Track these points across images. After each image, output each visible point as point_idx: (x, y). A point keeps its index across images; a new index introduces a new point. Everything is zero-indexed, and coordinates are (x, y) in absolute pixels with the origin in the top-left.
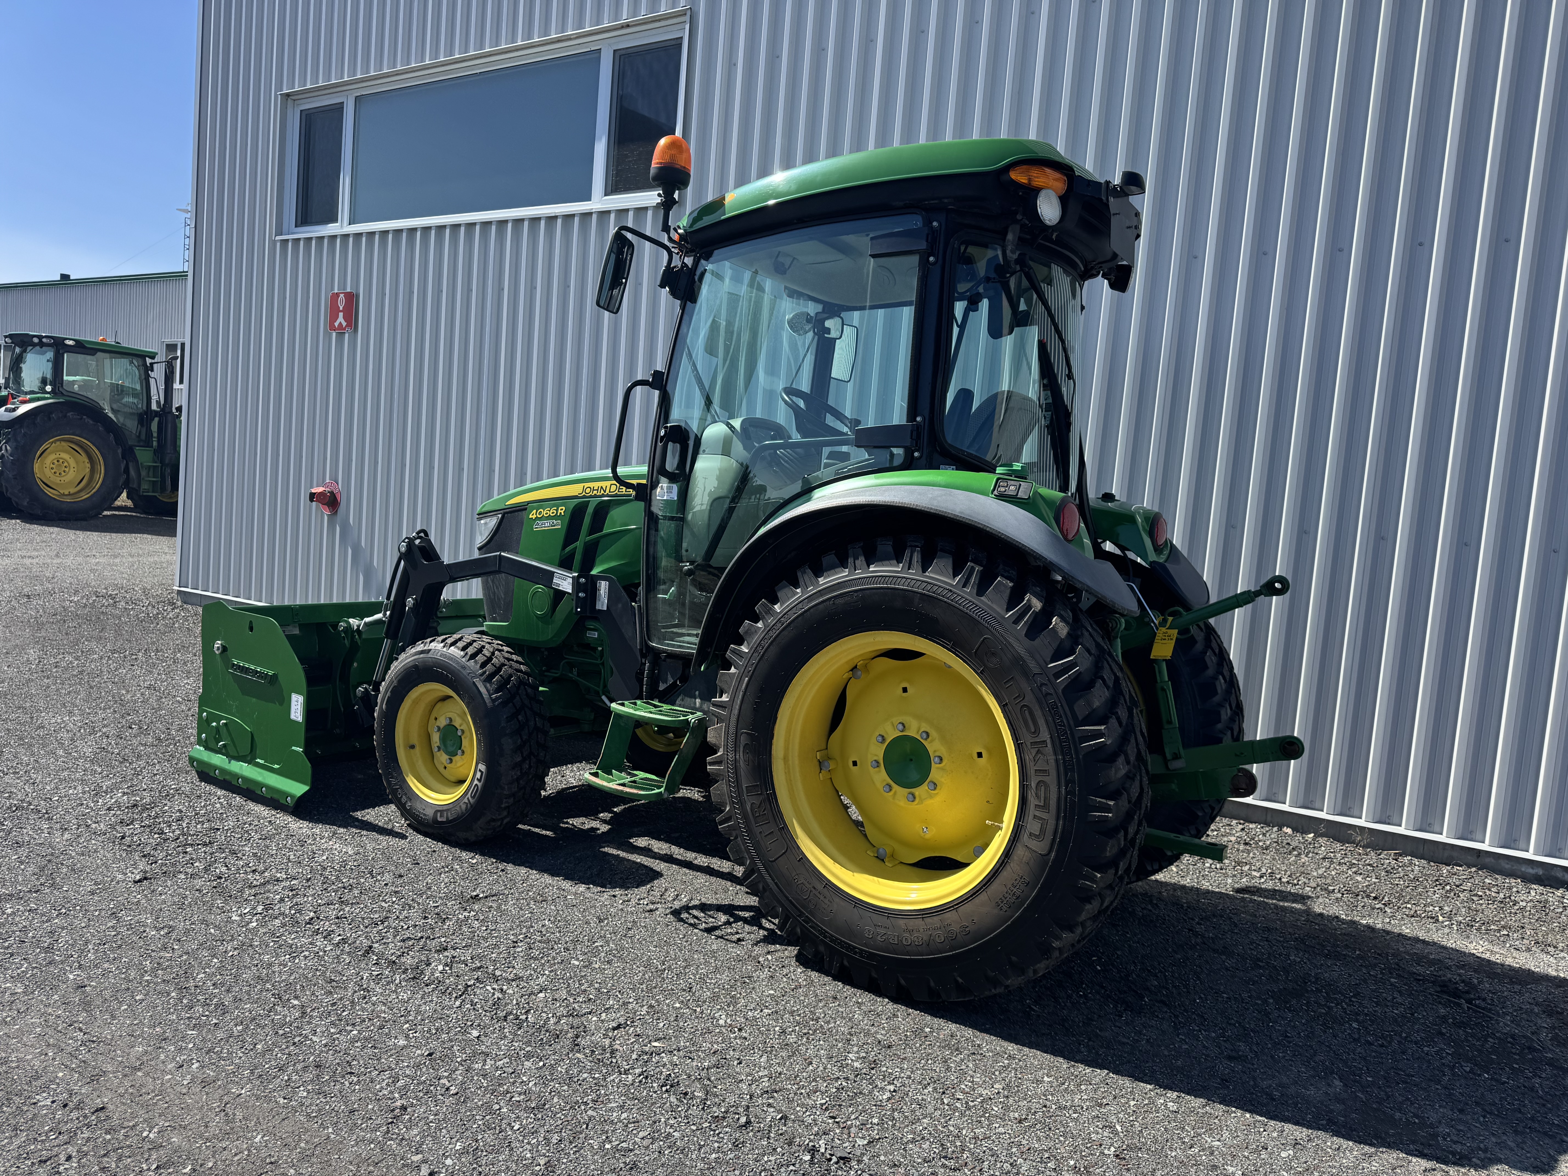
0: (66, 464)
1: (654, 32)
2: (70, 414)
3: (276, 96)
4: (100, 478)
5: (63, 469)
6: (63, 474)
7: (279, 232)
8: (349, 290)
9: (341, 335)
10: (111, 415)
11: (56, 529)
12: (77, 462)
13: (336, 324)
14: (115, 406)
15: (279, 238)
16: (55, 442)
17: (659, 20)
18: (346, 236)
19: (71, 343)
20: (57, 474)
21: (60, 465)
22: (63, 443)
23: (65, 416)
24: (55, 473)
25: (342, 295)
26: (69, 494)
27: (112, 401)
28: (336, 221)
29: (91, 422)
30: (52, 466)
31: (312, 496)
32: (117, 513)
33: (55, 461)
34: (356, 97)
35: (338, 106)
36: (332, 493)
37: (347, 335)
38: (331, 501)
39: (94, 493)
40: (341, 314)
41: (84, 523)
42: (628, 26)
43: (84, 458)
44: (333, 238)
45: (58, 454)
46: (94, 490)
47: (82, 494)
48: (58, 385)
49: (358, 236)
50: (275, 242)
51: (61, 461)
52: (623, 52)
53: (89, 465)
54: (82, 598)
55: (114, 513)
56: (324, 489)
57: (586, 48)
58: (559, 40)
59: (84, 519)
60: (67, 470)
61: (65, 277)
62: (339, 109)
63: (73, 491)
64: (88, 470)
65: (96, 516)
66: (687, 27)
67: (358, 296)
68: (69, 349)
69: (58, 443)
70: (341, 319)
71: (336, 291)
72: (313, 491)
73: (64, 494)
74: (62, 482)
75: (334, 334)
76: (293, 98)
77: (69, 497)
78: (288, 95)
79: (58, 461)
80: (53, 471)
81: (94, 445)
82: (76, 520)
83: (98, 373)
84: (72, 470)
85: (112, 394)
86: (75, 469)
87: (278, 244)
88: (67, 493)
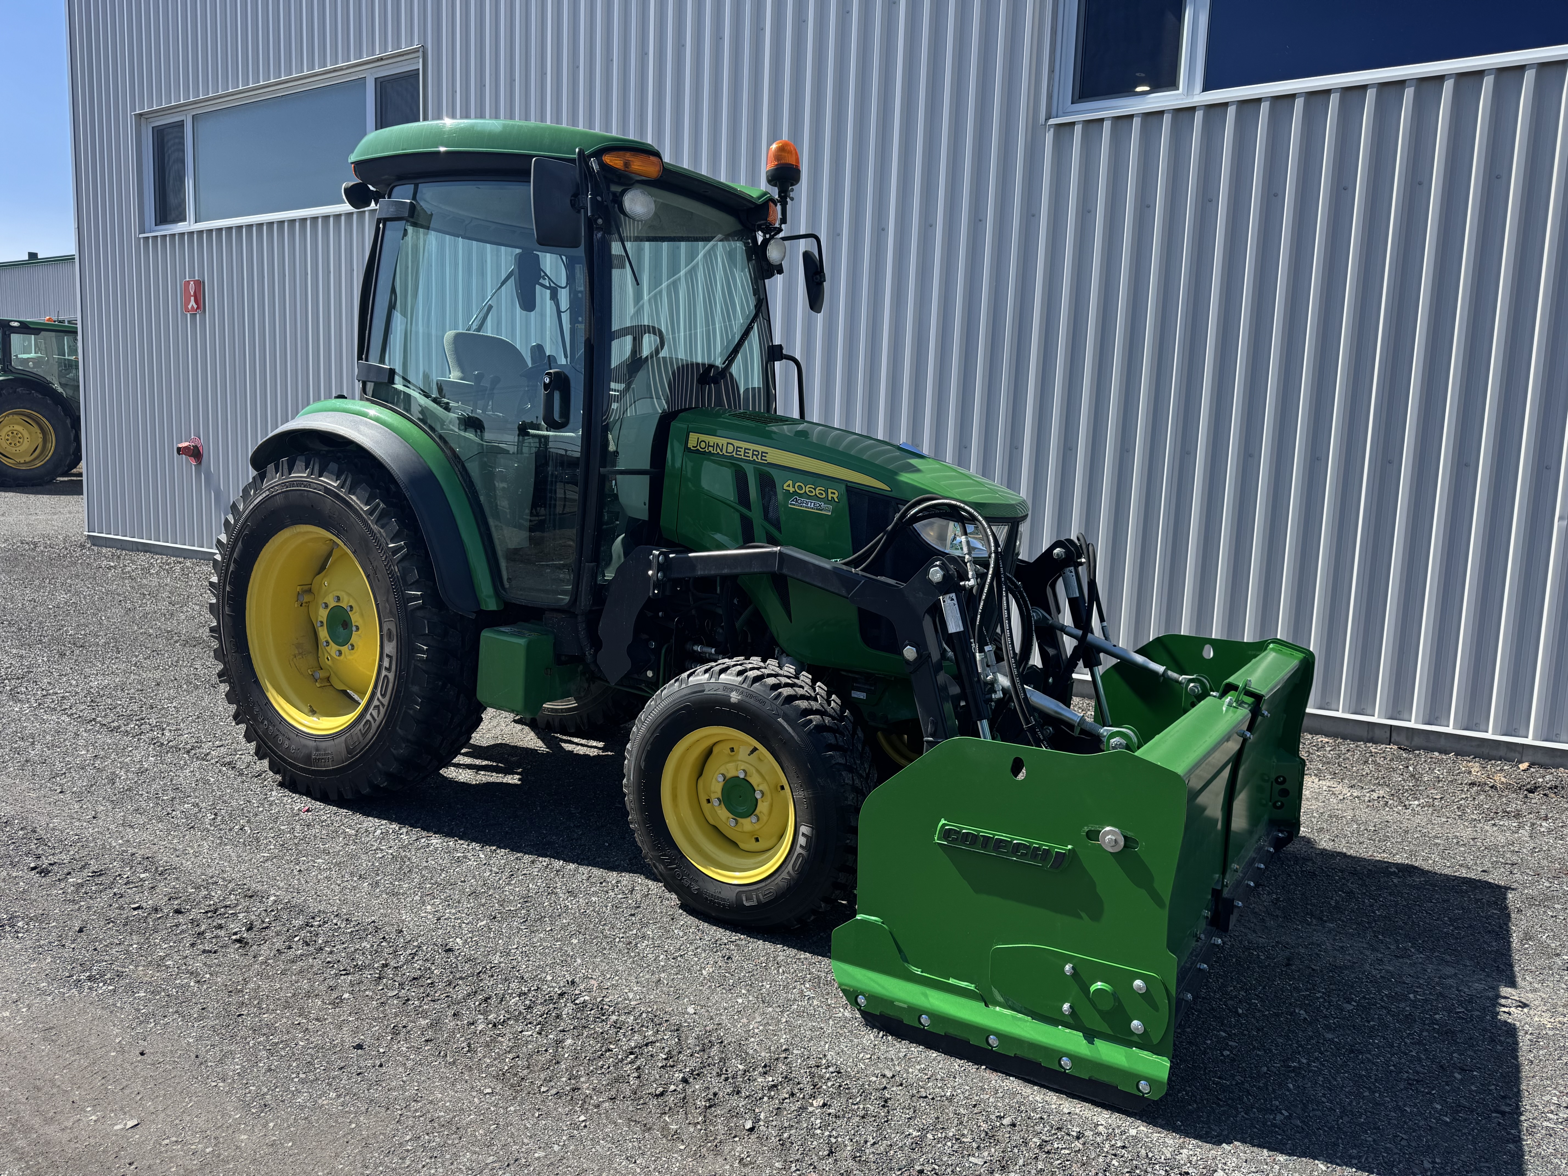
0: (20, 435)
1: (400, 64)
2: (19, 390)
3: (131, 116)
4: (52, 446)
5: (18, 439)
6: (18, 444)
7: (142, 231)
8: (197, 278)
9: (193, 316)
10: (60, 390)
11: (12, 494)
12: (30, 433)
13: (190, 307)
14: (63, 381)
15: (141, 236)
16: (8, 415)
17: (403, 55)
18: (191, 234)
19: (16, 324)
20: (13, 445)
21: (14, 437)
22: (16, 417)
23: (15, 392)
24: (10, 444)
25: (192, 283)
26: (25, 463)
27: (61, 375)
28: (185, 220)
29: (40, 396)
30: (7, 437)
31: (179, 449)
32: (75, 478)
33: (10, 433)
34: (193, 116)
35: (180, 123)
36: (196, 447)
37: (198, 316)
38: (195, 453)
39: (48, 461)
40: (192, 298)
41: (39, 488)
42: (382, 59)
43: (36, 429)
44: (182, 235)
45: (11, 426)
46: (47, 458)
47: (37, 462)
48: (6, 364)
49: (200, 232)
50: (139, 239)
51: (15, 432)
52: (382, 80)
53: (41, 436)
54: (8, 545)
55: (72, 478)
56: (188, 443)
57: (356, 76)
58: (335, 70)
59: (40, 485)
60: (21, 440)
61: (33, 256)
62: (181, 125)
63: (28, 459)
64: (41, 440)
65: (50, 482)
66: (421, 60)
67: (204, 282)
68: (16, 330)
69: (11, 416)
70: (192, 302)
71: (187, 279)
72: (180, 446)
73: (20, 463)
74: (18, 451)
75: (189, 315)
76: (146, 116)
77: (25, 465)
78: (141, 115)
79: (12, 433)
80: (8, 442)
81: (44, 416)
82: (32, 486)
83: (46, 350)
84: (26, 440)
85: (60, 369)
86: (29, 440)
87: (142, 241)
88: (22, 461)
